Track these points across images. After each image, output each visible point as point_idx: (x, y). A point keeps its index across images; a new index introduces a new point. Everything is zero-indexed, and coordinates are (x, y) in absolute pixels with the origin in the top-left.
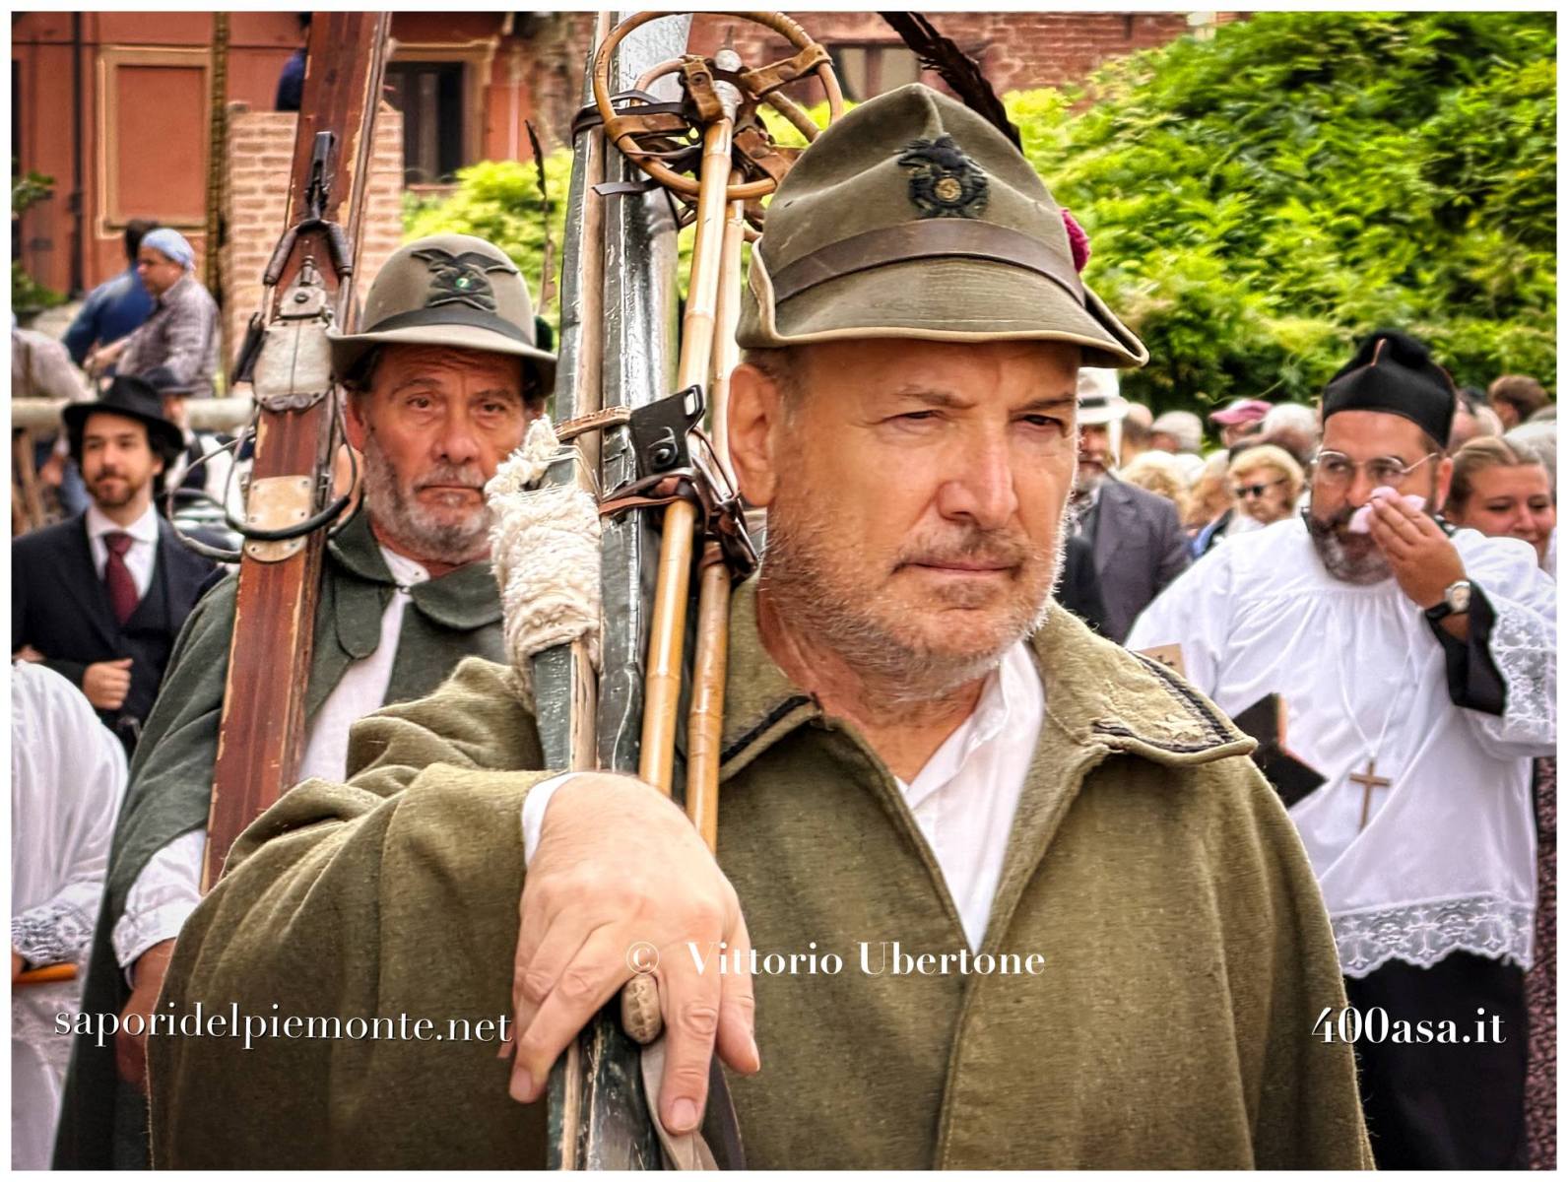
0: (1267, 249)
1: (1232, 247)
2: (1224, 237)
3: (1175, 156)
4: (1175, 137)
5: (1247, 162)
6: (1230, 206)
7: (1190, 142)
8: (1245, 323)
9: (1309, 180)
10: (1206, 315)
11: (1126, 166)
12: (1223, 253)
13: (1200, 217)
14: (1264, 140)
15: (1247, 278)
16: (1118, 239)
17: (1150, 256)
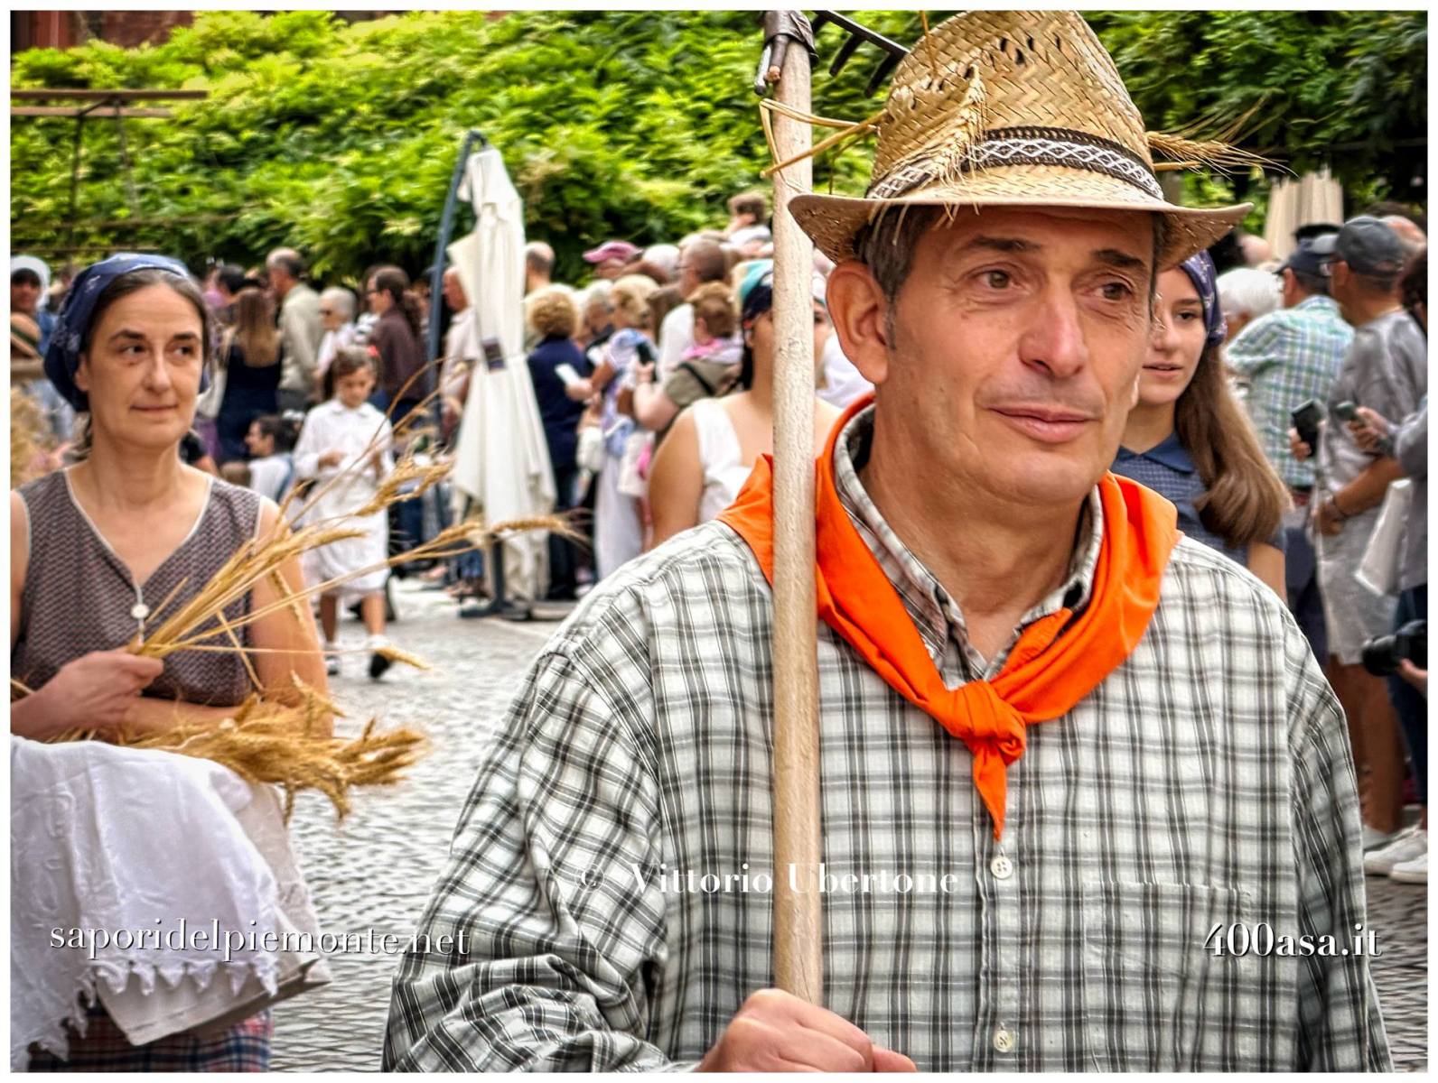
0: (639, 127)
1: (613, 124)
2: (608, 117)
3: (570, 53)
4: (570, 39)
5: (625, 59)
6: (612, 93)
7: (581, 44)
8: (622, 183)
9: (673, 74)
10: (592, 176)
11: (532, 61)
12: (605, 129)
13: (588, 101)
14: (638, 42)
15: (623, 149)
16: (525, 117)
17: (549, 131)
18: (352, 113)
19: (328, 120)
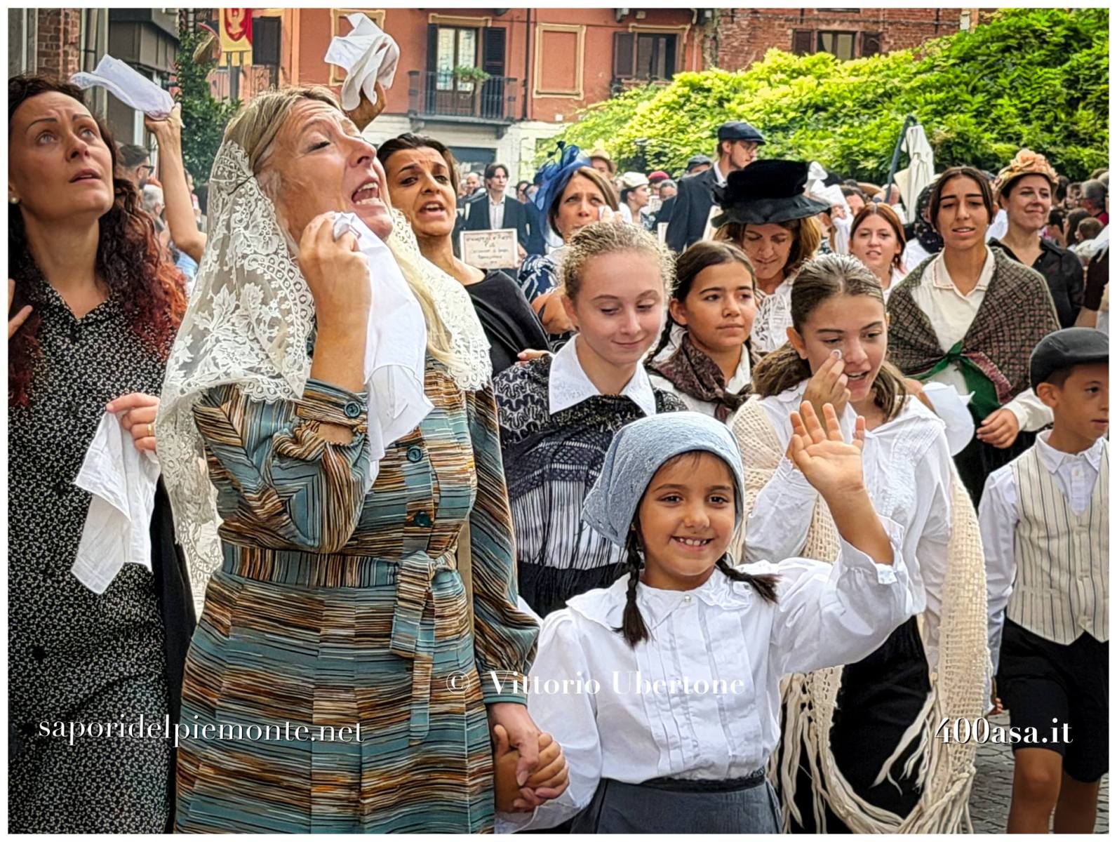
0: (993, 116)
1: (978, 114)
2: (976, 110)
3: (957, 77)
4: (958, 70)
5: (986, 81)
6: (980, 98)
7: (963, 72)
8: (983, 145)
9: (1011, 89)
10: (967, 141)
11: (938, 81)
12: (975, 116)
13: (966, 101)
14: (993, 72)
15: (984, 127)
16: (933, 110)
17: (945, 117)
18: (844, 106)
19: (831, 109)
